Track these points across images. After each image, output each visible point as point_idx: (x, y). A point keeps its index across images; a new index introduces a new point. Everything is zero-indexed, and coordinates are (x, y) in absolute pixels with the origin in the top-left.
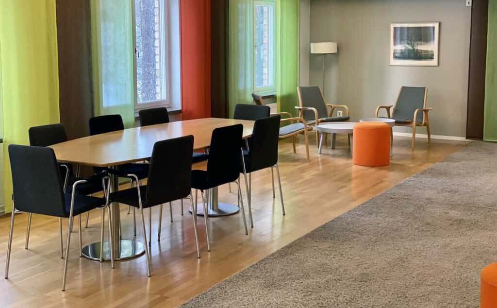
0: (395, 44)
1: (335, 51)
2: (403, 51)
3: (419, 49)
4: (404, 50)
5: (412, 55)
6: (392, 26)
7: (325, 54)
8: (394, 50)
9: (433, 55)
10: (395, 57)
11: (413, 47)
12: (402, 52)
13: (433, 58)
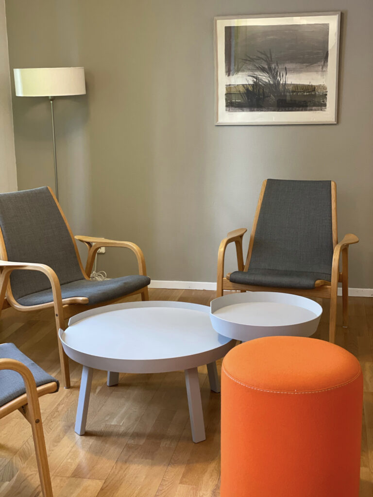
0: (229, 72)
1: (81, 91)
2: (250, 88)
3: (289, 82)
4: (253, 86)
5: (273, 98)
6: (222, 24)
7: (54, 98)
8: (229, 87)
9: (325, 96)
10: (231, 105)
11: (274, 77)
12: (247, 90)
13: (325, 105)
